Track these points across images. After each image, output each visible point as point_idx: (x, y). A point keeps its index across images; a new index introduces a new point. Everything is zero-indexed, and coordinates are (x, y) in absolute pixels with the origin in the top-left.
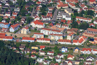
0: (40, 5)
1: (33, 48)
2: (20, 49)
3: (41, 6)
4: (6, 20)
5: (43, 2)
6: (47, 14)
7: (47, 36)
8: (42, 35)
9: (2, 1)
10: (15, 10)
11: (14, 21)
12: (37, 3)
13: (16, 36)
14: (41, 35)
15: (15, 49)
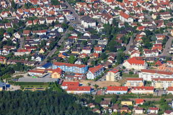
0: (143, 33)
1: (123, 103)
2: (103, 106)
3: (145, 34)
4: (82, 60)
5: (149, 27)
6: (154, 46)
7: (149, 83)
8: (141, 81)
9: (78, 30)
10: (99, 43)
11: (96, 62)
12: (138, 29)
13: (96, 86)
14: (138, 81)
15: (93, 106)
